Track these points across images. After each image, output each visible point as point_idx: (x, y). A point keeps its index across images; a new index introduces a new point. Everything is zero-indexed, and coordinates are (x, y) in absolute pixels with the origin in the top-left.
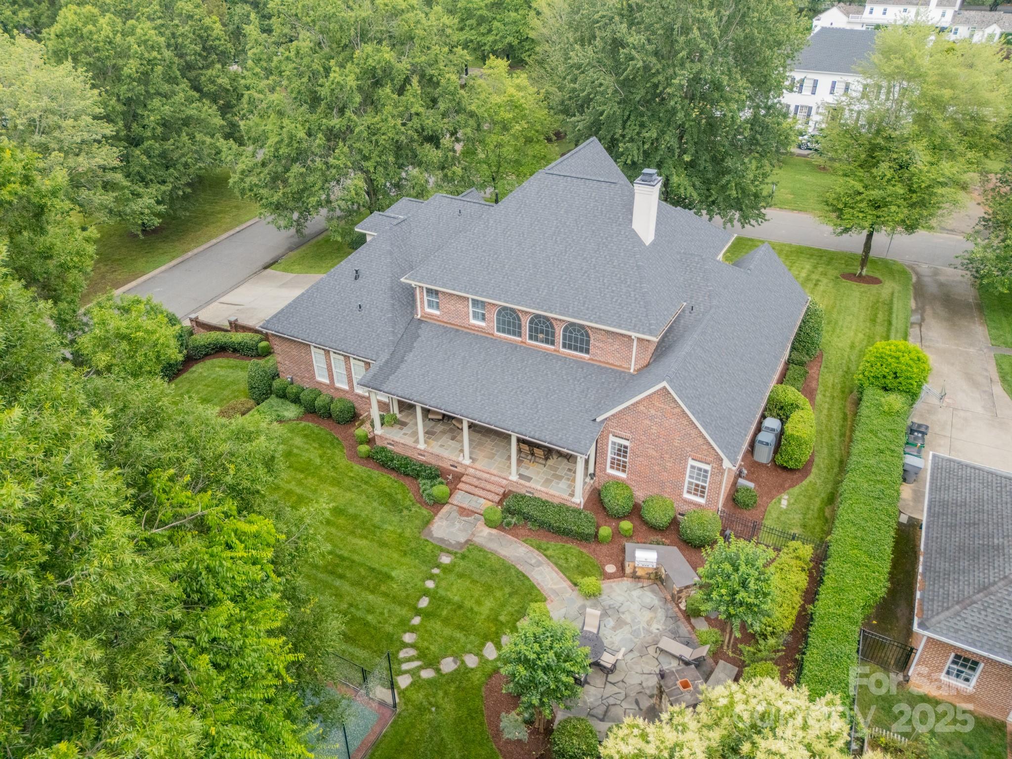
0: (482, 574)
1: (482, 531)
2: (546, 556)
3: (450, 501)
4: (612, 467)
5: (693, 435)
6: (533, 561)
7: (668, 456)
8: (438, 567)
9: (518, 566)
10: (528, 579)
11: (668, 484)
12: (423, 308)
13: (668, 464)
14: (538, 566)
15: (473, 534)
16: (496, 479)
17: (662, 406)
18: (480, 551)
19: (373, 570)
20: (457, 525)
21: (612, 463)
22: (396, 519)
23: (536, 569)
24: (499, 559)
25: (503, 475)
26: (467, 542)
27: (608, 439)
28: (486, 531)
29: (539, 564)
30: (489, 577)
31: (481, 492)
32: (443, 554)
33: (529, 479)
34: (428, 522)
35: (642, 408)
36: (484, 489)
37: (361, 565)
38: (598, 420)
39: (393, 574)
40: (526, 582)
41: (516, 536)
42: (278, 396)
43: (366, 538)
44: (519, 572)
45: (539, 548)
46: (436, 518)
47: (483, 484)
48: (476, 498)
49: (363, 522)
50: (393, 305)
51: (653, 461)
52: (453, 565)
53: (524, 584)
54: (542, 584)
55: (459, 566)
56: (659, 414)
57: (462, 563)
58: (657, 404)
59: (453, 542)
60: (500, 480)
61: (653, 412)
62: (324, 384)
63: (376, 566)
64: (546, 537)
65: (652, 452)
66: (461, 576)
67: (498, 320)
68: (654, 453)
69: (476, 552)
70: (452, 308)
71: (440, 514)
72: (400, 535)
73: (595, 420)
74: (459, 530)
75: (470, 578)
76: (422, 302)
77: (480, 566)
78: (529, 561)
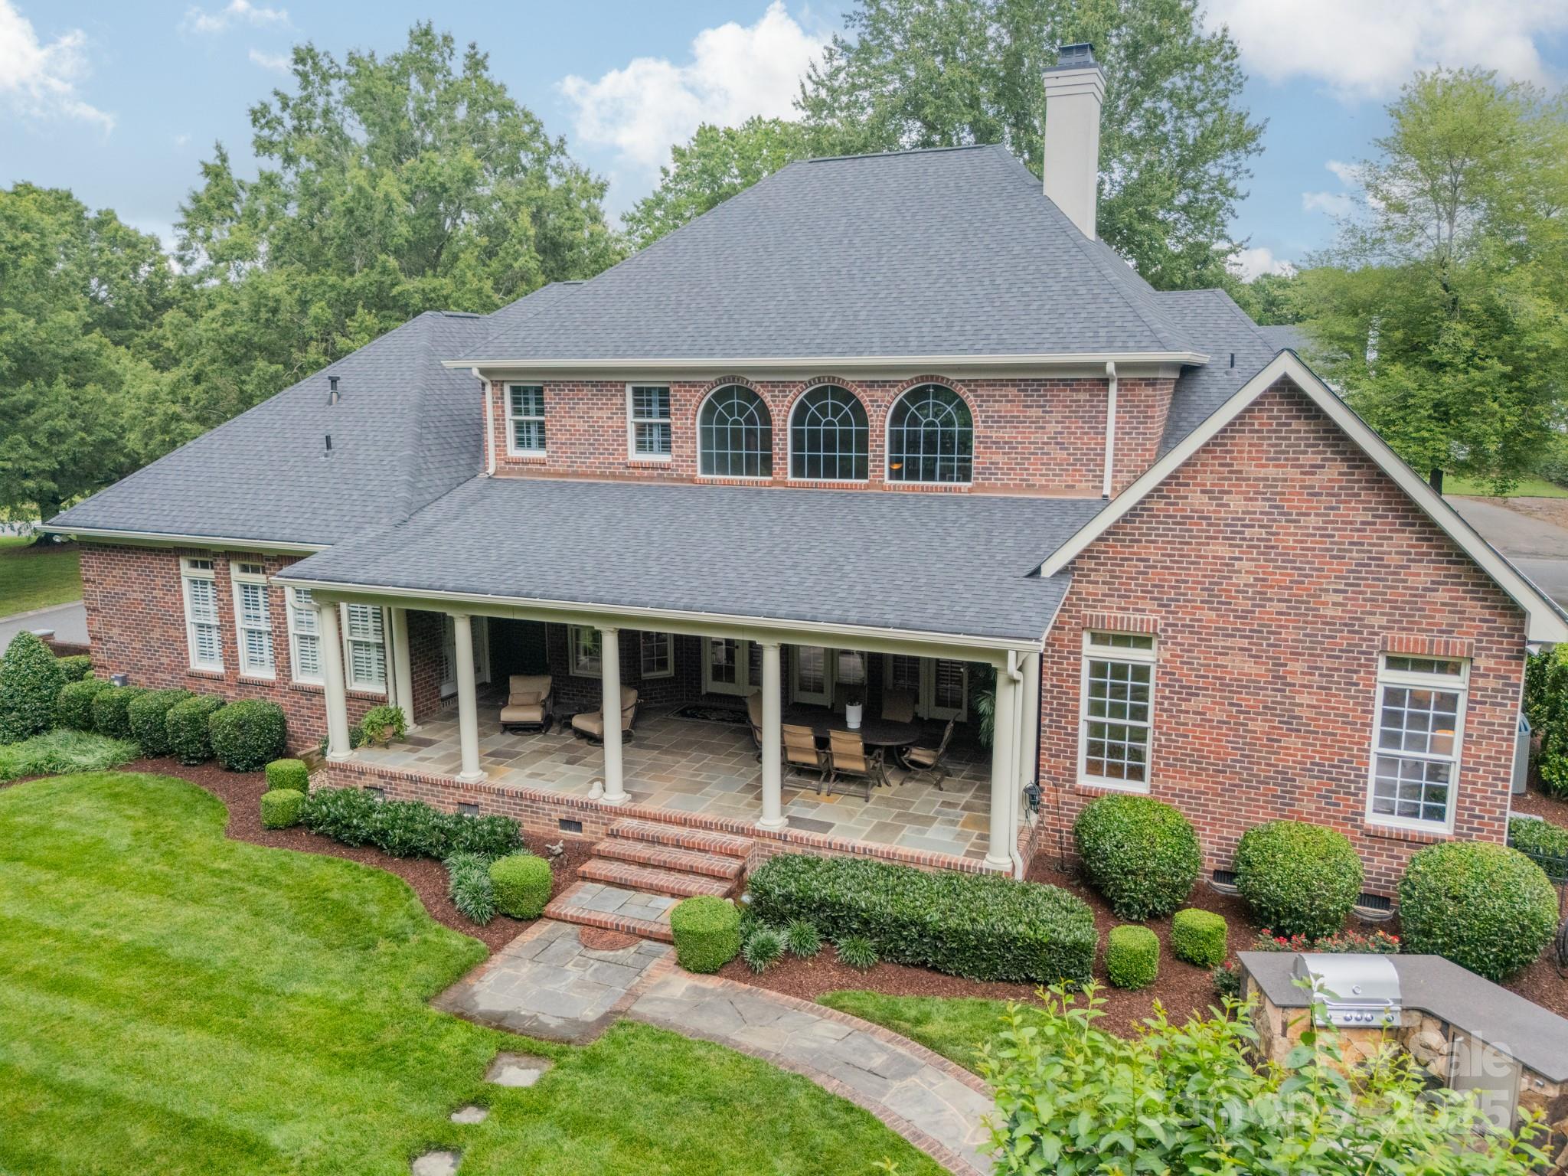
0: (669, 1115)
1: (665, 984)
2: (922, 1039)
3: (552, 908)
4: (1094, 768)
5: (1393, 559)
6: (878, 1061)
7: (1299, 666)
8: (480, 1102)
9: (819, 1080)
10: (868, 1118)
11: (1306, 782)
12: (501, 446)
13: (1304, 699)
14: (902, 1075)
15: (633, 995)
16: (714, 836)
17: (1271, 471)
18: (660, 1040)
19: (188, 1127)
20: (573, 973)
21: (1095, 749)
22: (341, 965)
23: (897, 1084)
24: (739, 1059)
25: (738, 821)
26: (605, 1019)
27: (1077, 653)
28: (682, 983)
29: (907, 1069)
30: (698, 1122)
31: (661, 878)
32: (505, 1059)
33: (826, 827)
34: (465, 970)
35: (1197, 499)
36: (670, 869)
37: (140, 1111)
38: (1049, 569)
39: (276, 1138)
40: (863, 1131)
41: (798, 990)
42: (72, 725)
43: (201, 1023)
44: (823, 1099)
45: (889, 1021)
46: (497, 958)
47: (667, 854)
48: (642, 897)
49: (211, 981)
50: (420, 437)
51: (1247, 700)
52: (548, 1089)
53: (853, 1138)
54: (933, 1135)
55: (572, 1092)
56: (1261, 505)
57: (585, 1081)
58: (1251, 470)
59: (553, 1023)
60: (727, 838)
61: (1236, 503)
62: (210, 678)
63: (211, 1113)
64: (910, 984)
65: (1241, 665)
66: (579, 1125)
67: (706, 434)
68: (1249, 667)
69: (644, 1042)
70: (581, 426)
71: (512, 948)
72: (344, 1009)
73: (1036, 573)
74: (581, 985)
75: (615, 1129)
76: (500, 430)
77: (659, 1088)
78: (860, 1061)
